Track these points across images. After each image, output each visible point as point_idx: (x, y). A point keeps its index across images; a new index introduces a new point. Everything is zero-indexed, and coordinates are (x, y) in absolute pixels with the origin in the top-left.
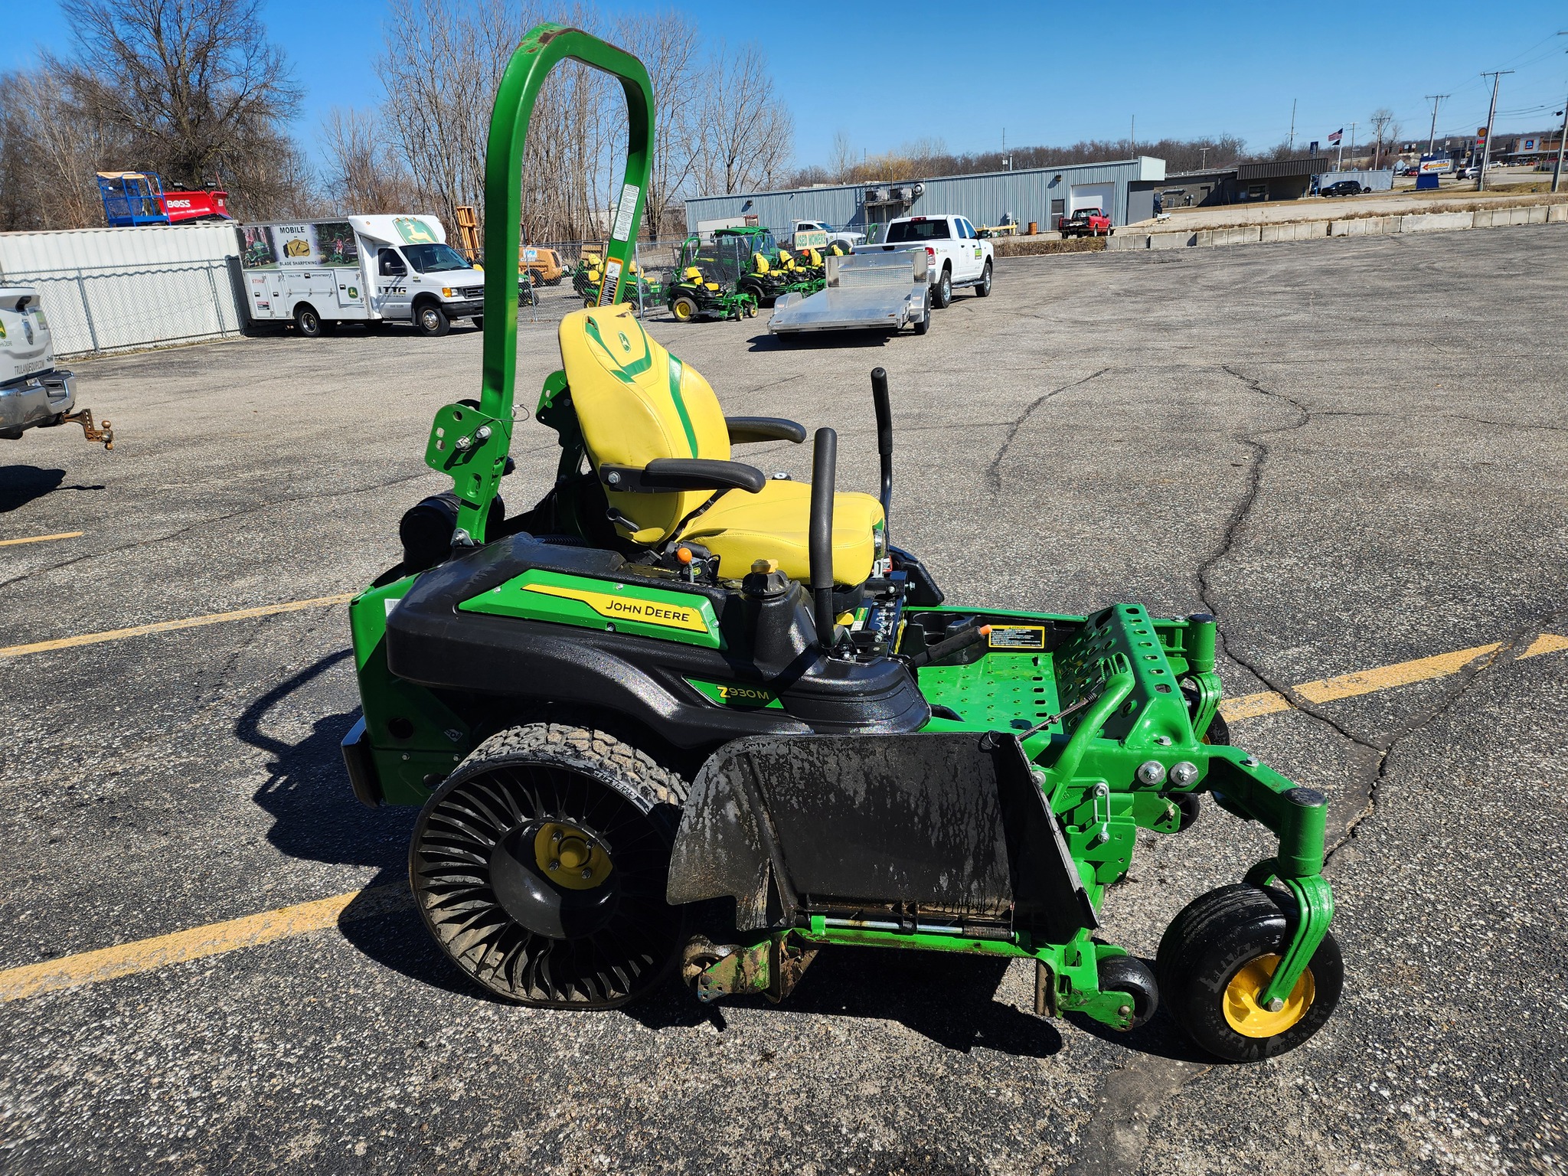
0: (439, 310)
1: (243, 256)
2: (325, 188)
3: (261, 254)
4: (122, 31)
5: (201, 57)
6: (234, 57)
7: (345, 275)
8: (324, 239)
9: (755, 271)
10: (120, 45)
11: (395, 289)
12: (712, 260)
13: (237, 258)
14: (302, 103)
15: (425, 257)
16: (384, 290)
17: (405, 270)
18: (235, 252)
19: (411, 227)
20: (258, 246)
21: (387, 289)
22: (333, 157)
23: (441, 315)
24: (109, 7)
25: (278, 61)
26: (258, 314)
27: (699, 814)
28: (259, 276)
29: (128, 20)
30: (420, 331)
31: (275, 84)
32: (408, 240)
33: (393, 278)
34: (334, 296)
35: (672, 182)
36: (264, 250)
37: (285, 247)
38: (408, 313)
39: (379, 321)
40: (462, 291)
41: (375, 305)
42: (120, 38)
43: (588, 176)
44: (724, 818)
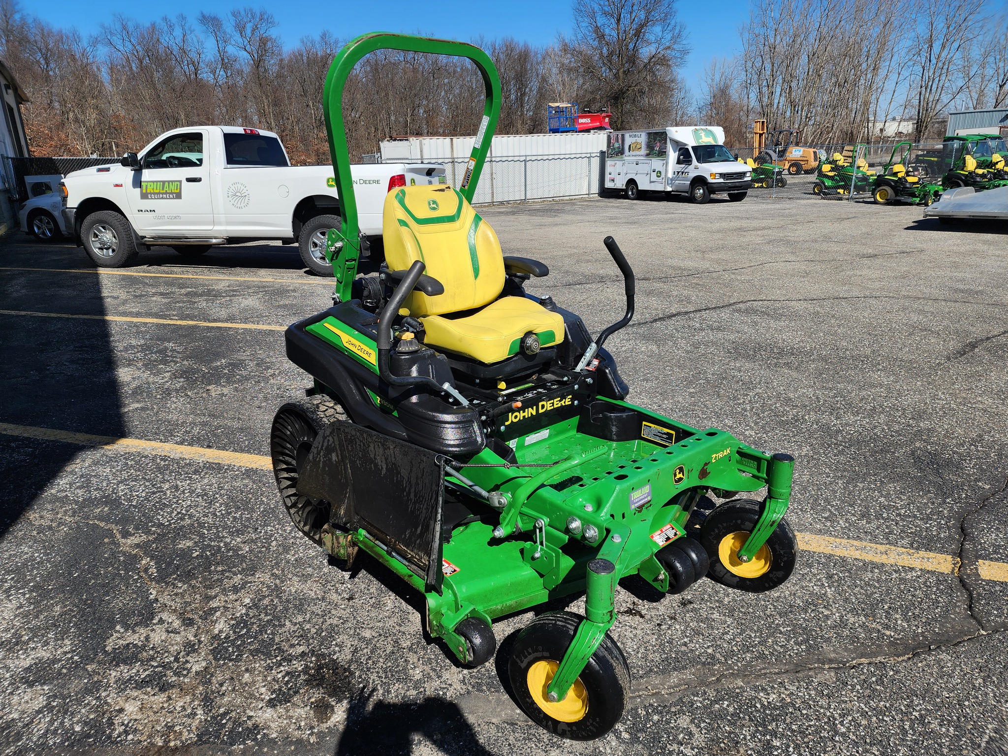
0: (705, 187)
1: (608, 151)
2: (697, 109)
3: (617, 150)
4: (601, 20)
5: (638, 33)
6: (655, 32)
7: (656, 163)
8: (651, 141)
9: (963, 170)
10: (597, 29)
11: (683, 172)
12: (936, 159)
13: (605, 152)
14: (688, 58)
15: (706, 153)
16: (676, 173)
17: (691, 161)
18: (605, 149)
19: (703, 134)
20: (616, 145)
21: (678, 172)
22: (706, 90)
23: (706, 191)
24: (596, 8)
25: (680, 31)
26: (608, 185)
27: (318, 453)
28: (613, 163)
29: (605, 14)
30: (691, 199)
31: (675, 46)
32: (698, 141)
33: (683, 166)
34: (649, 175)
35: (945, 99)
36: (619, 148)
37: (630, 146)
38: (687, 188)
39: (670, 192)
40: (722, 175)
41: (670, 182)
42: (599, 25)
43: (874, 97)
44: (330, 459)
